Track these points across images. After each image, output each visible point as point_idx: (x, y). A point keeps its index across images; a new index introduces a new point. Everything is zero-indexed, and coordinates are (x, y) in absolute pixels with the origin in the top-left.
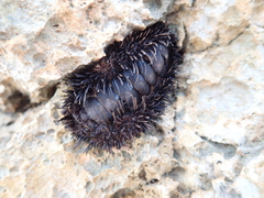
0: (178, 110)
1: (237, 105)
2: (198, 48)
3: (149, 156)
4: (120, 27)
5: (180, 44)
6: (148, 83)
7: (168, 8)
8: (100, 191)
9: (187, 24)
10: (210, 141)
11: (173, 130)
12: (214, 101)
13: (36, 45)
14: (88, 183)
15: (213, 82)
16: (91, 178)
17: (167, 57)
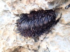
0: (46, 37)
1: (64, 46)
2: (63, 22)
3: (30, 44)
4: (37, 7)
5: (57, 19)
6: (40, 25)
7: (56, 7)
8: (16, 44)
9: (62, 14)
10: (49, 50)
11: (41, 41)
12: (59, 40)
13: (14, 4)
14: (15, 40)
15: (61, 35)
16: (16, 40)
17: (50, 21)
